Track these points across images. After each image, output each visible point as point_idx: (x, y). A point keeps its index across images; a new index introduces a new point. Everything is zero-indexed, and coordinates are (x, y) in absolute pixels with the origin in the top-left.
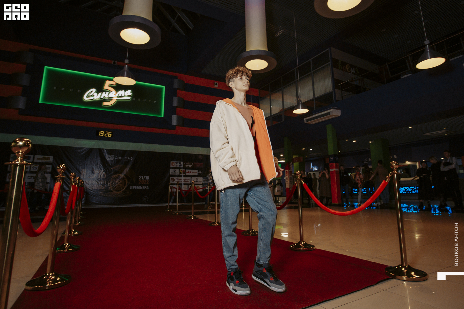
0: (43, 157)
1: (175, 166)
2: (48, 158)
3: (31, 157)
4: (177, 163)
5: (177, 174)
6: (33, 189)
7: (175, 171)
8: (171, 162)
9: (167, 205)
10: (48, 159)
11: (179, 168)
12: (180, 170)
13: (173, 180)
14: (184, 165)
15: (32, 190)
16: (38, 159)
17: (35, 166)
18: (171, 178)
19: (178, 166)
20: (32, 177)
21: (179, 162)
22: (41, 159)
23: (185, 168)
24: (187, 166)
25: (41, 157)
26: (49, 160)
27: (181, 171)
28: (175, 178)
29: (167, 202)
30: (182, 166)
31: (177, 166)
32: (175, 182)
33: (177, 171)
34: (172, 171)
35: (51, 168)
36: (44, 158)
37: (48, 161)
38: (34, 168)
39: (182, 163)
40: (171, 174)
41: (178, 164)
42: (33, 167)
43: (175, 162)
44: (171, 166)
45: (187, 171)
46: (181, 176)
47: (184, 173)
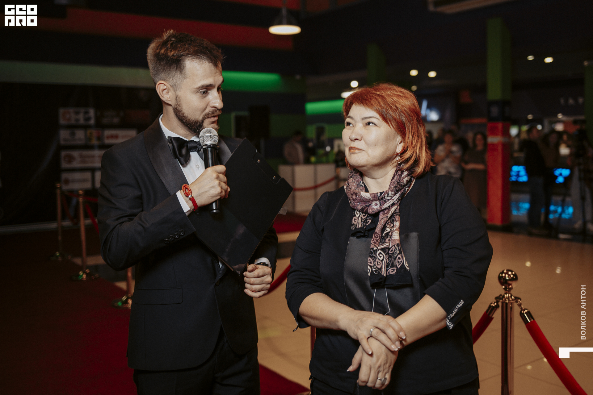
1: (73, 122)
4: (77, 113)
5: (78, 143)
7: (73, 134)
8: (61, 111)
9: (53, 226)
11: (85, 127)
12: (89, 131)
13: (70, 159)
14: (97, 119)
18: (63, 153)
19: (82, 122)
21: (82, 110)
23: (100, 126)
24: (105, 121)
27: (91, 133)
28: (76, 154)
29: (53, 218)
30: (92, 122)
31: (77, 120)
32: (76, 164)
33: (80, 134)
34: (64, 134)
39: (92, 112)
40: (62, 143)
41: (81, 117)
43: (72, 110)
44: (62, 122)
45: (107, 133)
46: (91, 147)
47: (99, 138)
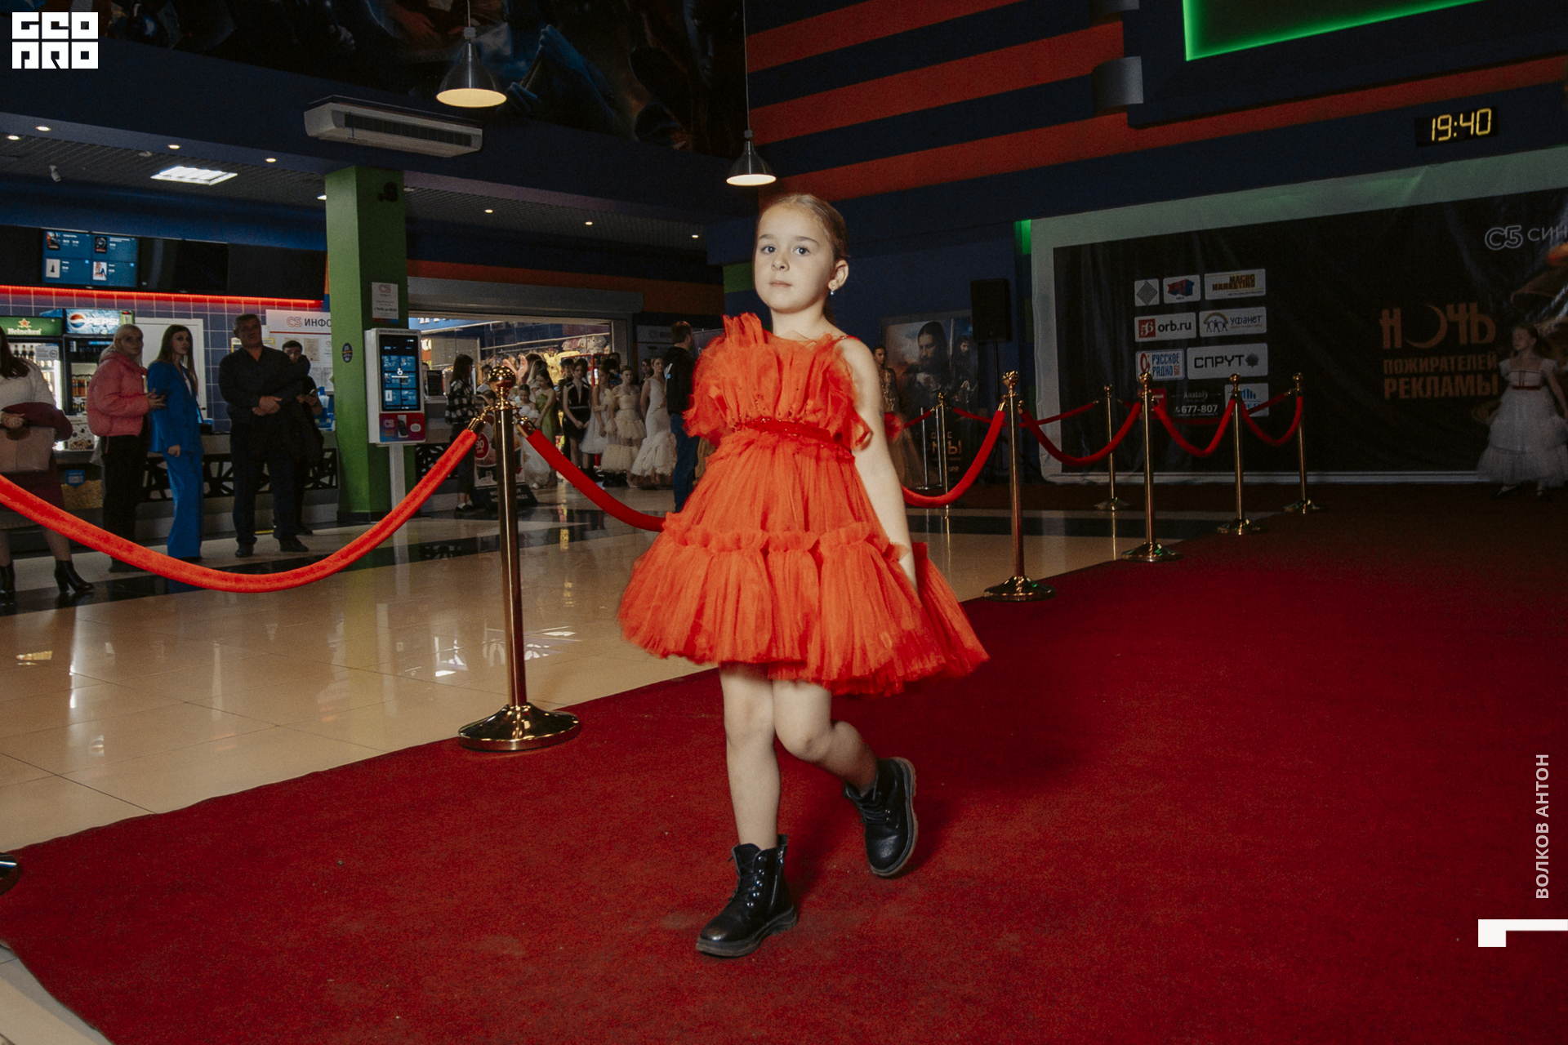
0: (1232, 279)
2: (1248, 277)
3: (1193, 284)
6: (1216, 406)
10: (1250, 282)
15: (1214, 408)
16: (1215, 287)
17: (1210, 316)
20: (1209, 361)
22: (1225, 286)
25: (1224, 277)
26: (1253, 286)
35: (1264, 320)
36: (1234, 283)
37: (1250, 289)
38: (1209, 326)
42: (1205, 323)
